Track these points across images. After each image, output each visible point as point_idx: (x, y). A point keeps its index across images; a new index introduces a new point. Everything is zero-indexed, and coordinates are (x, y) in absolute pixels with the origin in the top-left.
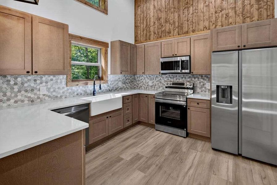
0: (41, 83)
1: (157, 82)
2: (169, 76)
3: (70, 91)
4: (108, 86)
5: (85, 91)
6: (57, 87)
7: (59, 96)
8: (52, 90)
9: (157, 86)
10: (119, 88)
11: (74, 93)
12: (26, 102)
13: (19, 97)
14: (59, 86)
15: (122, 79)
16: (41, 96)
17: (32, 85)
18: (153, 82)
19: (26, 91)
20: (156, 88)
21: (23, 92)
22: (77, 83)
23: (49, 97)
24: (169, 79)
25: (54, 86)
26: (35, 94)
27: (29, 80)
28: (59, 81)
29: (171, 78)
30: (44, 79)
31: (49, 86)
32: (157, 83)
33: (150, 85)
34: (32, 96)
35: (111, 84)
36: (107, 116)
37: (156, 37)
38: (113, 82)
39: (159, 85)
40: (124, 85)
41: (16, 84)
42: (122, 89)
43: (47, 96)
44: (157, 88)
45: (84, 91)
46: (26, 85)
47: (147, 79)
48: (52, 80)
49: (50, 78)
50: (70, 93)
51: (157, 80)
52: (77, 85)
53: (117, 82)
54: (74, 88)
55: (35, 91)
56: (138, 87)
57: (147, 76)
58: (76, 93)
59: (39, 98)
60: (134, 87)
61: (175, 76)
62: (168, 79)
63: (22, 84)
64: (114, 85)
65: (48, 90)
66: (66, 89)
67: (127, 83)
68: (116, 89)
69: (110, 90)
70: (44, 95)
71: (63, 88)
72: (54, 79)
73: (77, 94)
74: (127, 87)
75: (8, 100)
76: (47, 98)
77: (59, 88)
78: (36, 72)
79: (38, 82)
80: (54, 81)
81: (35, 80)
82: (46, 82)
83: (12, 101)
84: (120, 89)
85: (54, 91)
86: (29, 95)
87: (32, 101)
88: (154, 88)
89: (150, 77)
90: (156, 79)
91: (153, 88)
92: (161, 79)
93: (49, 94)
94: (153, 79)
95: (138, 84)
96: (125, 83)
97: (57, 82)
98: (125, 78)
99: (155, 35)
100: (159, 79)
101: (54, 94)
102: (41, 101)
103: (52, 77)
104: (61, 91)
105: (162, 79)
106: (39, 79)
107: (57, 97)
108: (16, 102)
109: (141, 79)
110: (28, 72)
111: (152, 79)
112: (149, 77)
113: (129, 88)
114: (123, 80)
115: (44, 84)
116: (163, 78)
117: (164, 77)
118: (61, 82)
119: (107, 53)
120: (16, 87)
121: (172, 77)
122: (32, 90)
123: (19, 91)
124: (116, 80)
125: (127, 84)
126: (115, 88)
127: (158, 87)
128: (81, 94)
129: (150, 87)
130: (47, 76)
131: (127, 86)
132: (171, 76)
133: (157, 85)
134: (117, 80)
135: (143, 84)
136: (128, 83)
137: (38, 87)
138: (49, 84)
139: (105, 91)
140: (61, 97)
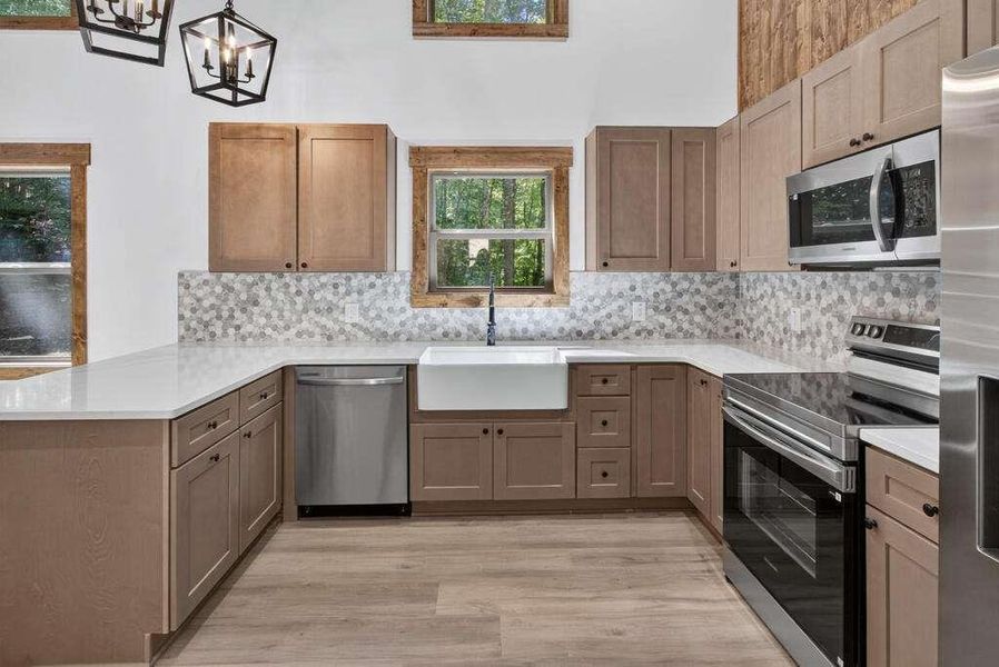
0: (348, 293)
1: (824, 311)
2: (888, 278)
3: (421, 320)
4: (573, 316)
5: (470, 325)
6: (385, 307)
7: (391, 332)
8: (372, 314)
9: (823, 338)
10: (633, 329)
11: (434, 327)
12: (318, 338)
13: (305, 325)
14: (391, 303)
15: (651, 292)
16: (348, 328)
17: (330, 297)
18: (808, 314)
19: (318, 311)
20: (818, 351)
21: (311, 313)
22: (443, 298)
23: (366, 331)
24: (888, 297)
25: (378, 303)
26: (336, 321)
27: (323, 286)
28: (390, 289)
29: (896, 293)
30: (354, 282)
31: (366, 304)
32: (824, 320)
33: (793, 328)
34: (330, 324)
35: (585, 309)
36: (488, 426)
37: (820, 52)
38: (597, 302)
39: (835, 331)
40: (662, 319)
41: (299, 293)
42: (650, 333)
43: (361, 328)
44: (824, 348)
45: (470, 327)
46: (317, 296)
47: (780, 294)
48: (372, 286)
49: (368, 282)
50: (421, 327)
51: (824, 303)
52: (445, 305)
53: (621, 302)
54: (433, 312)
55: (336, 314)
56: (752, 335)
57: (781, 280)
58: (440, 331)
59: (342, 331)
60: (732, 332)
61: (923, 279)
62: (881, 303)
63: (311, 293)
64: (603, 312)
65: (364, 311)
66: (410, 312)
67: (686, 312)
68: (614, 334)
69: (579, 333)
70: (354, 325)
71: (403, 310)
72: (379, 282)
73: (446, 335)
74: (680, 329)
75: (287, 328)
76: (361, 334)
77: (390, 310)
78: (304, 265)
79: (342, 290)
80: (377, 290)
81: (336, 286)
82: (360, 292)
83: (293, 331)
84: (638, 333)
85: (379, 317)
86: (324, 320)
87: (330, 338)
88: (813, 345)
89: (794, 284)
90: (819, 297)
91: (808, 348)
92: (841, 299)
93: (367, 324)
94: (808, 297)
95: (752, 320)
96: (668, 309)
97: (386, 291)
98: (668, 288)
99: (819, 42)
100: (835, 296)
101: (378, 324)
102: (348, 339)
103: (372, 277)
104: (397, 320)
105: (847, 296)
106: (344, 282)
107: (385, 334)
108: (299, 334)
109: (762, 297)
110: (288, 266)
111: (803, 295)
112: (790, 288)
113: (697, 332)
114: (656, 295)
115: (355, 295)
116: (854, 291)
117: (860, 286)
118: (397, 293)
119: (567, 188)
120: (299, 300)
121: (903, 286)
122: (330, 310)
123: (305, 311)
124: (615, 292)
125: (680, 316)
126: (609, 330)
127: (830, 345)
128: (458, 335)
129: (794, 340)
130: (360, 275)
131: (686, 326)
132: (895, 281)
133: (824, 330)
134: (621, 295)
135: (769, 321)
136: (691, 308)
137: (341, 303)
138: (367, 296)
139: (555, 334)
140: (397, 335)
